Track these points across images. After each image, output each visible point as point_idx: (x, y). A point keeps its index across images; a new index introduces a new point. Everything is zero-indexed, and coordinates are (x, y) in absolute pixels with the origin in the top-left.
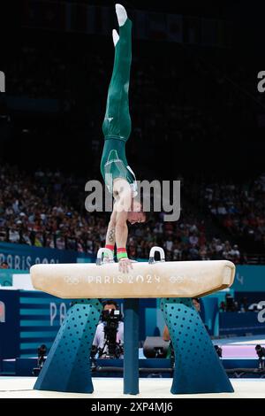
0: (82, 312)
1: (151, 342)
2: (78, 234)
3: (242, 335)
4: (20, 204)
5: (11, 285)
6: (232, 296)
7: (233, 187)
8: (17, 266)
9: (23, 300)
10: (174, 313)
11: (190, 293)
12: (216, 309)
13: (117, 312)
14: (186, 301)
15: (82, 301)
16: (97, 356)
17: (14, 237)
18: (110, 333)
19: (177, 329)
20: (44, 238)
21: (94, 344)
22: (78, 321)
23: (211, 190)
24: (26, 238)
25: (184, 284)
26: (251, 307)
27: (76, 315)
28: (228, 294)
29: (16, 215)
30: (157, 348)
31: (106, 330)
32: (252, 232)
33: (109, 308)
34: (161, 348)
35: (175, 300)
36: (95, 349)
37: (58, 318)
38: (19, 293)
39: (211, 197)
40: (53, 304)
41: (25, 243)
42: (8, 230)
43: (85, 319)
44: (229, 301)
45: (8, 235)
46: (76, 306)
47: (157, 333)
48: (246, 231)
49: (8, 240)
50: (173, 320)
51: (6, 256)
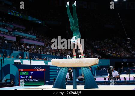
0: (63, 70)
1: (80, 77)
2: (63, 52)
3: (101, 75)
4: (50, 46)
5: (48, 64)
6: (99, 67)
7: (99, 41)
8: (49, 60)
9: (50, 68)
10: (85, 70)
11: (88, 65)
12: (95, 70)
13: (72, 70)
14: (87, 67)
15: (63, 68)
17: (48, 53)
18: (70, 75)
19: (85, 74)
20: (55, 54)
21: (66, 77)
22: (62, 72)
23: (94, 42)
24: (51, 54)
25: (87, 63)
26: (103, 69)
27: (62, 71)
28: (98, 66)
29: (49, 48)
30: (81, 79)
31: (69, 74)
32: (103, 52)
33: (70, 69)
34: (82, 79)
35: (85, 67)
36: (67, 79)
37: (58, 72)
38: (49, 66)
39: (94, 44)
40: (57, 69)
41: (51, 55)
42: (47, 52)
43: (64, 72)
44: (98, 68)
46: (62, 69)
47: (81, 75)
48: (102, 51)
49: (47, 54)
50: (84, 72)
51: (46, 57)
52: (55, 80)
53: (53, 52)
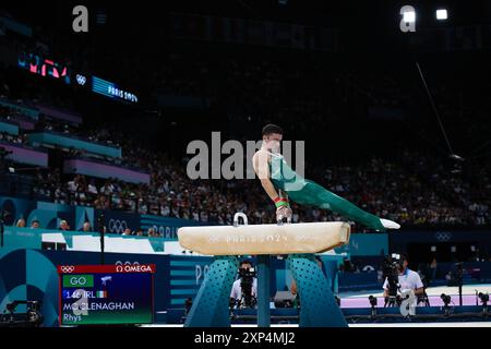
0: (222, 267)
1: (281, 296)
2: (219, 209)
3: (357, 290)
4: (170, 185)
5: (163, 250)
6: (349, 259)
7: (348, 169)
8: (168, 235)
9: (173, 263)
10: (300, 266)
11: (312, 249)
12: (335, 271)
13: (252, 270)
14: (309, 256)
15: (222, 257)
16: (235, 307)
17: (165, 211)
18: (246, 287)
19: (302, 279)
20: (191, 213)
21: (232, 296)
22: (218, 274)
23: (330, 171)
24: (175, 212)
25: (307, 242)
26: (365, 269)
27: (217, 269)
28: (345, 258)
29: (167, 193)
30: (286, 301)
31: (242, 285)
33: (245, 266)
34: (289, 301)
35: (300, 256)
36: (233, 301)
37: (202, 278)
38: (169, 258)
39: (330, 178)
40: (198, 267)
41: (174, 216)
42: (160, 206)
43: (224, 273)
44: (347, 263)
45: (160, 210)
46: (217, 262)
47: (286, 289)
49: (160, 214)
50: (298, 272)
51: (158, 226)
52: (189, 305)
53: (181, 207)
